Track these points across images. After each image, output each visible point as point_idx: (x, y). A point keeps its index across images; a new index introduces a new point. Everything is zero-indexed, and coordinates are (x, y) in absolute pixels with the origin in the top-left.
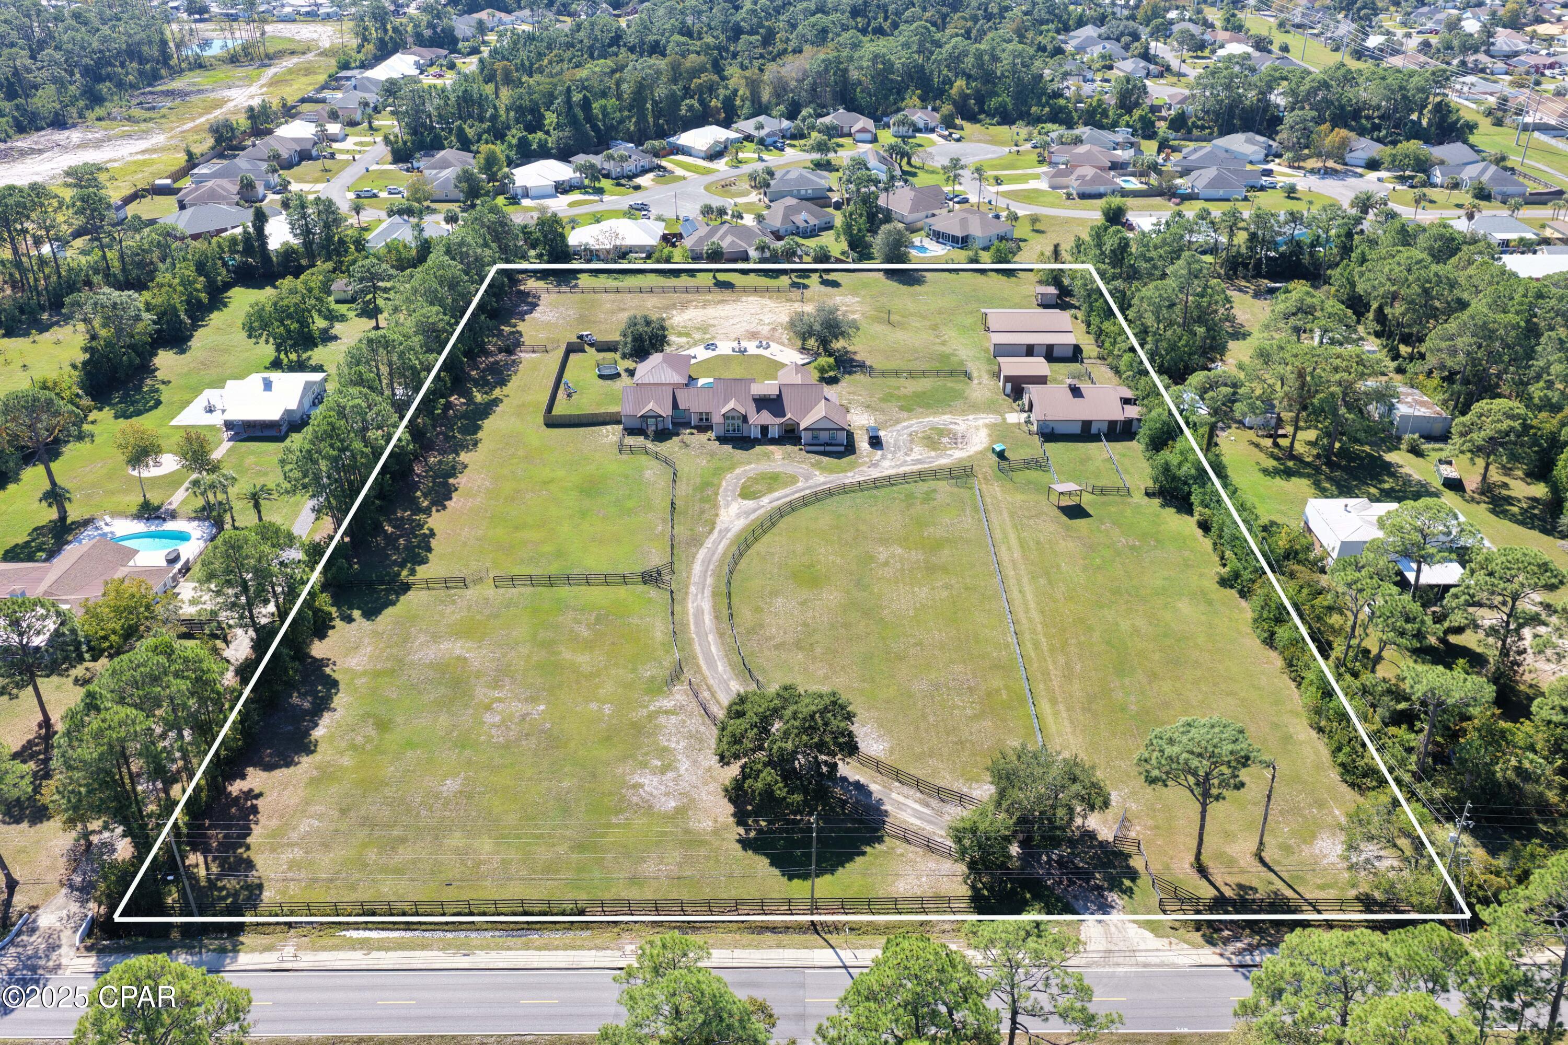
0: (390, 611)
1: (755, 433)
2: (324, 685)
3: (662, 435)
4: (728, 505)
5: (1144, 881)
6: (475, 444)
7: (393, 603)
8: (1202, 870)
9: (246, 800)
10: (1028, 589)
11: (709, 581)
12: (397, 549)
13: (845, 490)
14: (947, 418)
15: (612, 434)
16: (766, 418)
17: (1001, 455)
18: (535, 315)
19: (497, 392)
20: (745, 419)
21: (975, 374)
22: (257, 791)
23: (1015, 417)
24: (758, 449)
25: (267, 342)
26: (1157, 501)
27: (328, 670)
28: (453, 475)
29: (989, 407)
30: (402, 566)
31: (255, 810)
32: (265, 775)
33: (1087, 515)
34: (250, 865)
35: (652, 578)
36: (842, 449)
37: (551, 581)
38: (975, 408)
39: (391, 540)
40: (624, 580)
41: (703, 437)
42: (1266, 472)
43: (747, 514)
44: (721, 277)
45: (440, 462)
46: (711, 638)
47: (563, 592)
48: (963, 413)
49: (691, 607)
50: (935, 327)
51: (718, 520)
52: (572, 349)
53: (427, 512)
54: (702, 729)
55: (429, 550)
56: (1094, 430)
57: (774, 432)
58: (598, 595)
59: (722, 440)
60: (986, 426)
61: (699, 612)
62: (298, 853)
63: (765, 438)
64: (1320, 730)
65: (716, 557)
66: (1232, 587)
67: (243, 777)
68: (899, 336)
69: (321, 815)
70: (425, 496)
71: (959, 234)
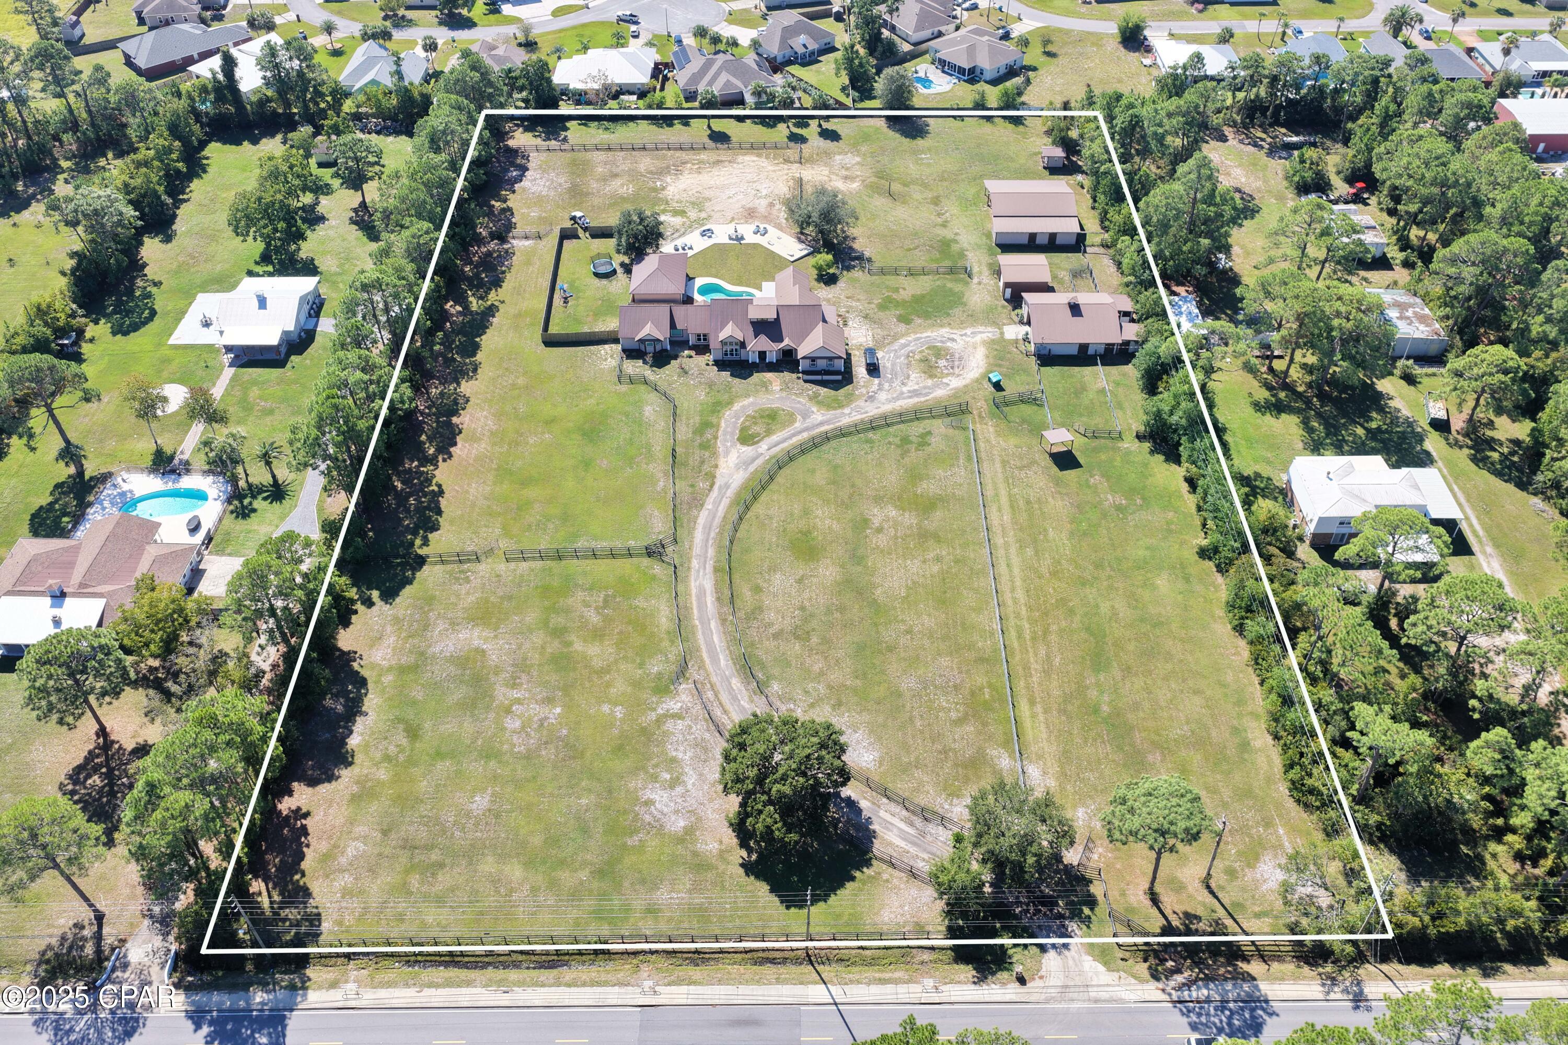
0: (407, 591)
1: (753, 358)
2: (353, 684)
3: (661, 358)
4: (727, 453)
5: (1102, 909)
6: (475, 370)
7: (410, 582)
8: (1155, 899)
9: (296, 819)
10: (1015, 561)
11: (711, 552)
12: (408, 511)
13: (842, 433)
14: (945, 332)
15: (610, 354)
16: (763, 343)
17: (998, 386)
18: (525, 183)
19: (493, 297)
20: (743, 345)
21: (976, 270)
22: (304, 810)
23: (1014, 332)
24: (757, 377)
25: (255, 239)
26: (1147, 445)
27: (355, 665)
28: (455, 413)
29: (989, 317)
30: (415, 533)
31: (304, 831)
32: (309, 790)
33: (1076, 465)
34: (306, 892)
35: (654, 552)
36: (839, 377)
37: (559, 556)
38: (973, 318)
39: (402, 498)
40: (630, 554)
41: (702, 360)
42: (1257, 406)
43: (747, 463)
44: (717, 125)
45: (441, 393)
46: (713, 625)
47: (573, 565)
48: (962, 324)
49: (693, 586)
50: (936, 201)
51: (718, 473)
52: (567, 235)
53: (433, 461)
54: (707, 736)
55: (439, 512)
56: (1091, 351)
57: (772, 357)
58: (602, 567)
59: (721, 364)
60: (984, 342)
61: (702, 593)
62: (346, 879)
63: (763, 364)
64: (1277, 737)
65: (717, 521)
66: (1210, 559)
67: (290, 793)
68: (900, 213)
69: (365, 837)
70: (430, 439)
71: (966, 66)
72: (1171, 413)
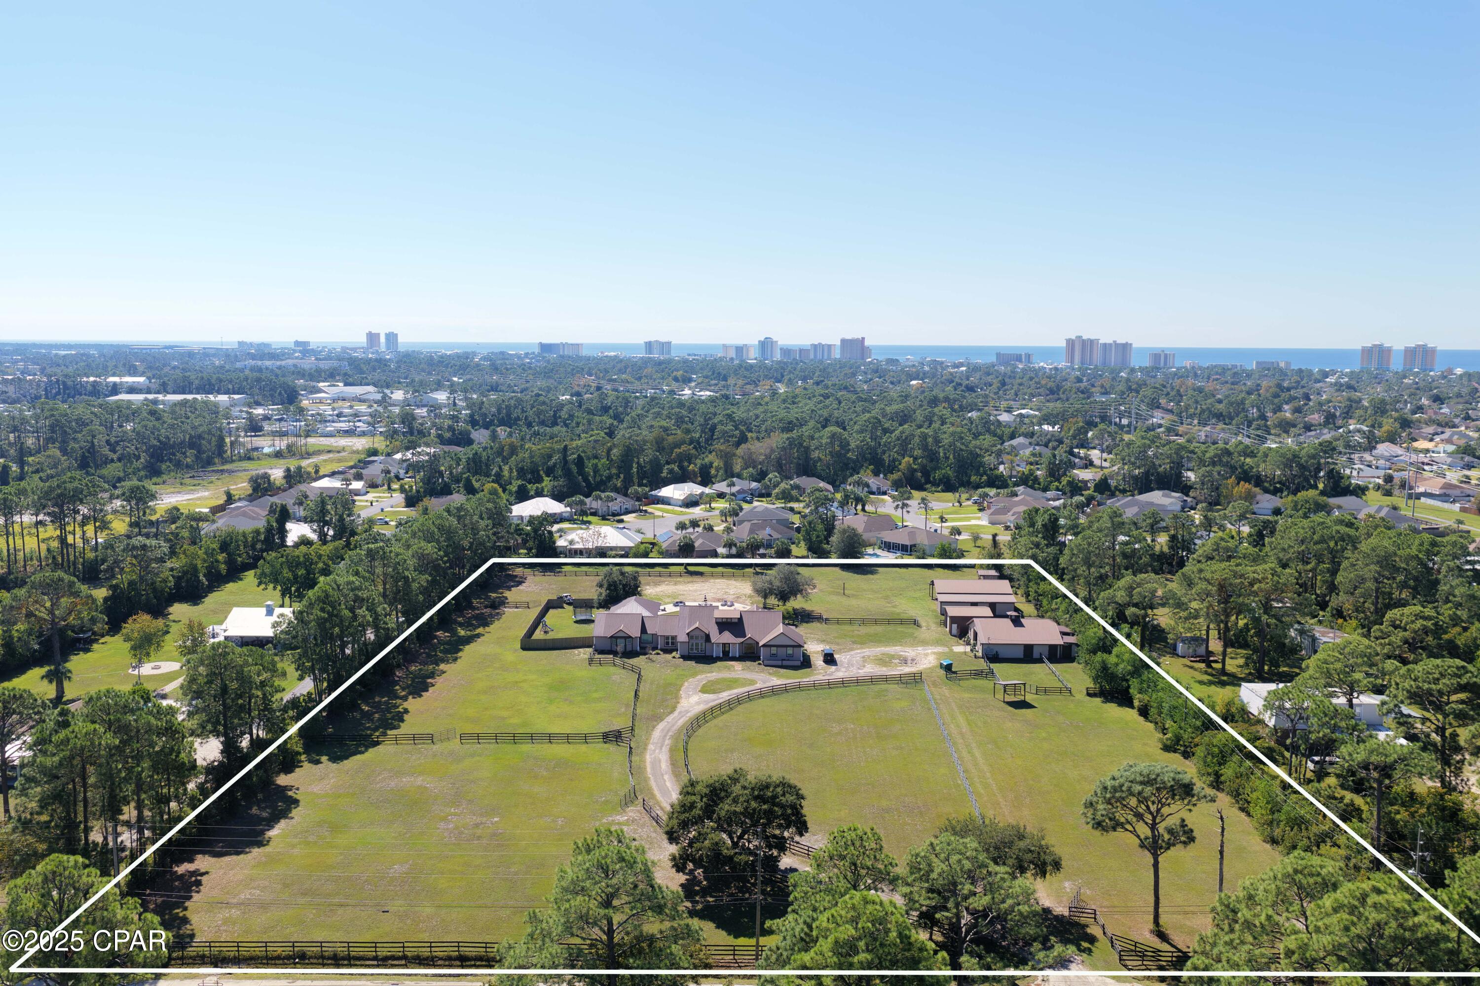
0: (358, 757)
1: (717, 652)
2: (284, 802)
3: (630, 654)
4: (689, 696)
5: (1103, 943)
6: (456, 659)
7: (362, 753)
8: (1162, 936)
9: (191, 877)
10: (977, 753)
11: (667, 742)
12: (372, 720)
13: (799, 687)
14: (898, 648)
15: (584, 653)
16: (727, 637)
17: (948, 668)
18: (520, 587)
19: (480, 630)
20: (708, 638)
21: (923, 624)
22: (203, 870)
23: (960, 648)
24: (719, 663)
25: (275, 588)
26: (1098, 700)
27: (290, 793)
28: (433, 677)
29: (938, 642)
30: (376, 729)
31: (199, 883)
32: (213, 860)
33: (1032, 707)
34: (185, 921)
35: (613, 737)
36: (798, 663)
37: (515, 738)
38: (924, 643)
39: (368, 716)
40: (585, 738)
41: (669, 657)
42: (1201, 683)
43: (707, 702)
44: (690, 568)
45: (420, 670)
46: (666, 777)
47: (526, 748)
48: (912, 645)
49: (648, 758)
50: (886, 598)
51: (679, 706)
52: (551, 605)
53: (405, 698)
54: (654, 835)
55: (403, 721)
56: (1036, 655)
57: (735, 651)
58: (559, 750)
59: (685, 658)
60: (934, 653)
61: (656, 762)
62: (235, 913)
63: (726, 656)
64: (1274, 841)
65: (676, 727)
66: (1175, 751)
67: (191, 861)
68: (853, 602)
69: (265, 887)
70: (403, 689)
71: (907, 542)
72: (1117, 665)
